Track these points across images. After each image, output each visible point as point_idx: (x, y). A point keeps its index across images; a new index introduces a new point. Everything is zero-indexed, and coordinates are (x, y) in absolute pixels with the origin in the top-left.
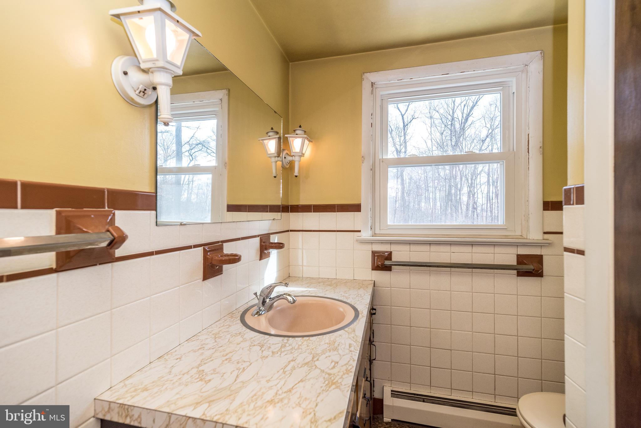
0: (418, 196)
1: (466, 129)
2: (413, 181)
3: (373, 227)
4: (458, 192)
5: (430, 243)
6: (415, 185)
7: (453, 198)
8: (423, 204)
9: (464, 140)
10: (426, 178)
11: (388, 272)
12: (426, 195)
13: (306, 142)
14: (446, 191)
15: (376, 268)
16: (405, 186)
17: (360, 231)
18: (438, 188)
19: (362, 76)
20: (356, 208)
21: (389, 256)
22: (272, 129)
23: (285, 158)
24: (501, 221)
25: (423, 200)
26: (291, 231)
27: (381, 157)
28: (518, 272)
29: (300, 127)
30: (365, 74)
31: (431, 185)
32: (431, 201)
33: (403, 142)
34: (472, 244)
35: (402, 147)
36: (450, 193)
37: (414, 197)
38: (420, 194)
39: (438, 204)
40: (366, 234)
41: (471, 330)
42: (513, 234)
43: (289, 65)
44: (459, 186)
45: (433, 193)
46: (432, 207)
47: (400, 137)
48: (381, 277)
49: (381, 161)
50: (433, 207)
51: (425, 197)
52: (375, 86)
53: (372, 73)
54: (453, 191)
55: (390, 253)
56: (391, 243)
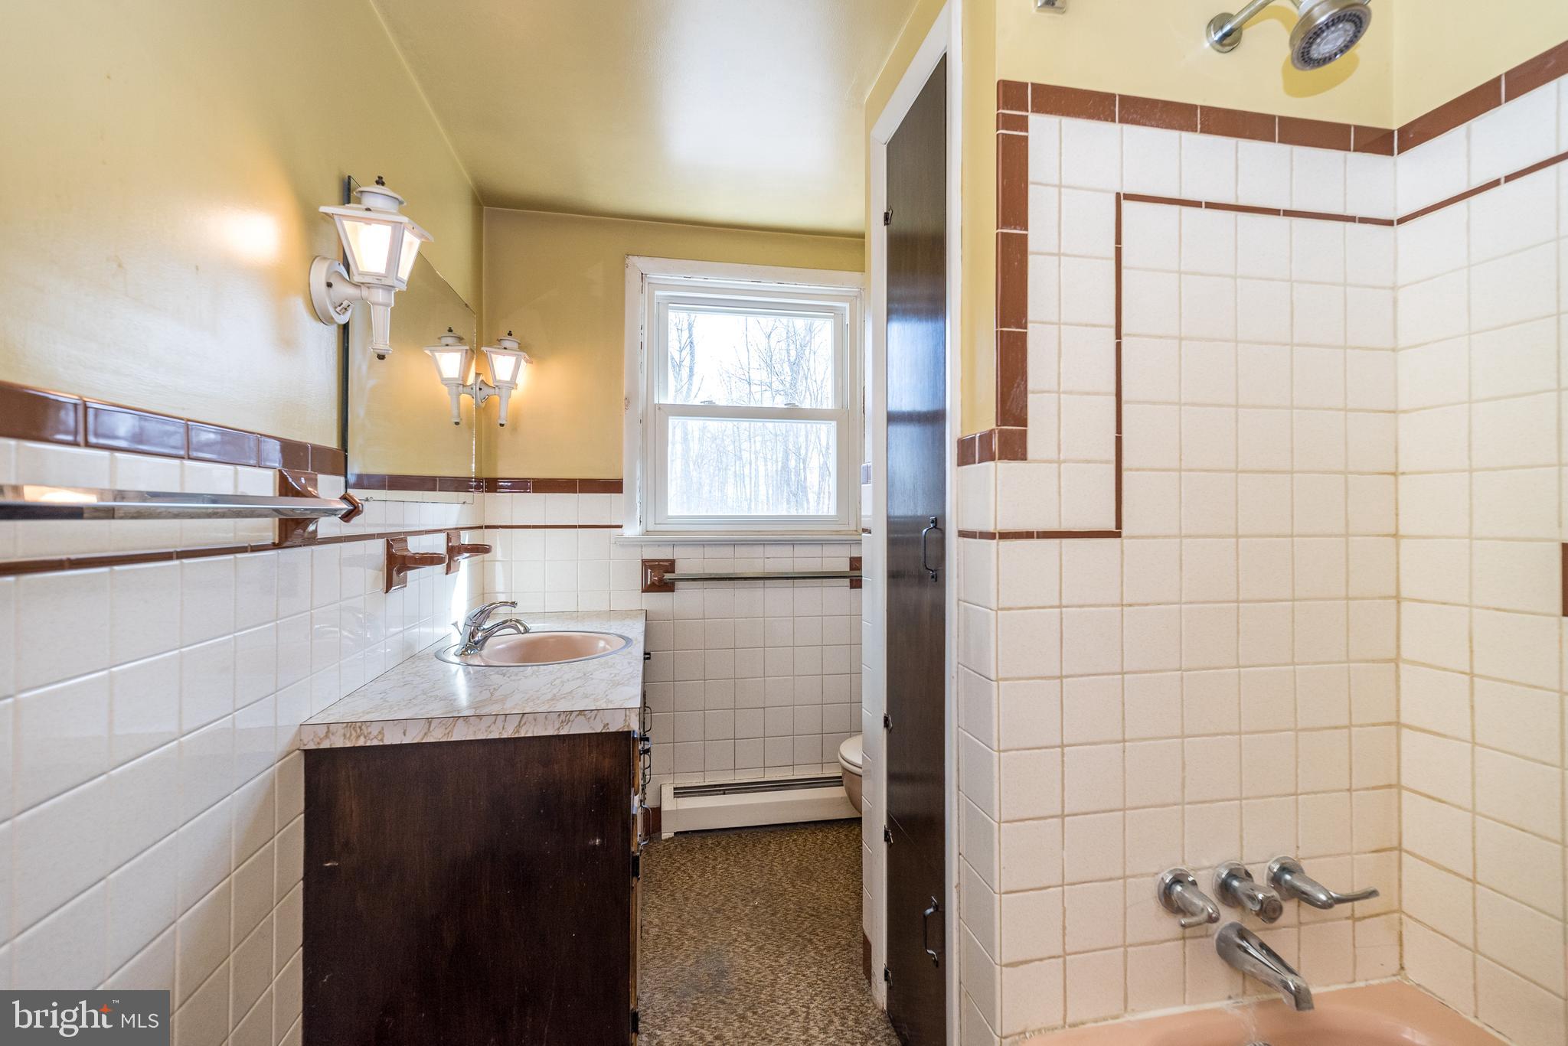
0: (719, 470)
1: (816, 332)
2: (709, 435)
3: (644, 517)
4: (801, 464)
5: (734, 544)
6: (714, 445)
7: (793, 477)
8: (730, 490)
9: (812, 354)
10: (736, 429)
11: (669, 594)
12: (738, 469)
13: (523, 362)
14: (777, 462)
15: (649, 588)
16: (691, 445)
17: (621, 527)
18: (761, 455)
19: (624, 259)
20: (614, 486)
21: (670, 566)
22: (450, 330)
23: (480, 389)
24: (832, 511)
25: (731, 480)
26: (487, 527)
27: (656, 402)
28: (851, 581)
29: (510, 334)
30: (630, 257)
31: (745, 445)
32: (747, 480)
33: (688, 342)
34: (793, 543)
35: (684, 353)
36: (785, 466)
37: (712, 471)
38: (724, 466)
39: (762, 489)
40: (632, 530)
41: (792, 674)
42: (847, 529)
43: (482, 210)
44: (803, 452)
45: (750, 464)
46: (748, 496)
47: (680, 331)
48: (658, 601)
49: (657, 408)
50: (751, 495)
51: (735, 472)
52: (646, 281)
53: (642, 258)
54: (792, 463)
55: (672, 562)
56: (674, 544)
